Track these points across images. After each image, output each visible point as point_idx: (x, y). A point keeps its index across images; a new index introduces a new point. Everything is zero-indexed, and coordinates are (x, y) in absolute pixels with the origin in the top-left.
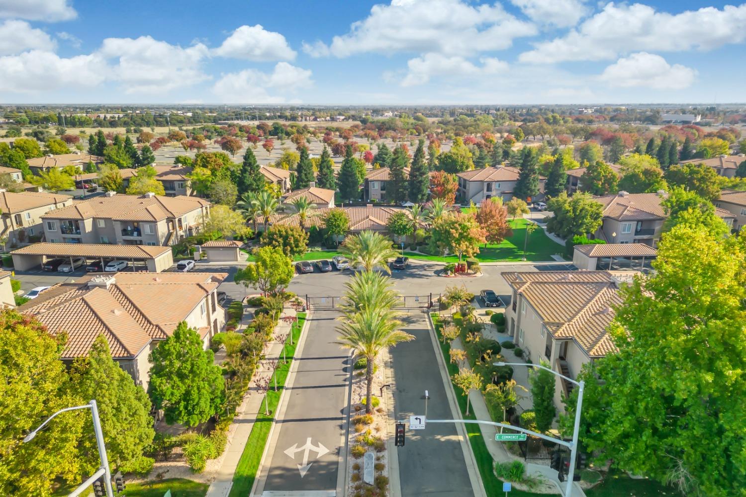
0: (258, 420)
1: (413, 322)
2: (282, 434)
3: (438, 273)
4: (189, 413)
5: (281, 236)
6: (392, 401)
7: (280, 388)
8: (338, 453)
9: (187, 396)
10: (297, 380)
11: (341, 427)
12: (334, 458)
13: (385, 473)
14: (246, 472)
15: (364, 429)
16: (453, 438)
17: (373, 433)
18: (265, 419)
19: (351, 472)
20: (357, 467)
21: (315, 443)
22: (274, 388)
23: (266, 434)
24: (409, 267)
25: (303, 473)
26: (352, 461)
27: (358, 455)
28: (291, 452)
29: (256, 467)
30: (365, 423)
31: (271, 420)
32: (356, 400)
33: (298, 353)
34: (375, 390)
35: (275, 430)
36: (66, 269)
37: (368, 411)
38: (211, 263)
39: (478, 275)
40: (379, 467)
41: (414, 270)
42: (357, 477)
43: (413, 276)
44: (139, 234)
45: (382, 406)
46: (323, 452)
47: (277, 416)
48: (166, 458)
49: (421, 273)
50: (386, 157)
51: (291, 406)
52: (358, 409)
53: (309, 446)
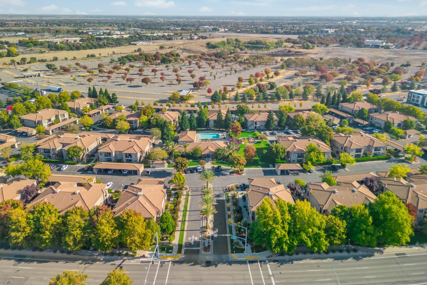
0: (181, 230)
1: (221, 197)
2: (187, 234)
3: (231, 173)
4: (168, 231)
5: (180, 163)
6: (213, 225)
7: (185, 221)
8: (200, 239)
9: (167, 227)
10: (189, 218)
11: (200, 232)
12: (199, 240)
13: (210, 244)
14: (181, 243)
15: (206, 233)
16: (226, 235)
17: (208, 234)
18: (182, 230)
19: (203, 244)
20: (204, 243)
21: (195, 237)
22: (183, 221)
23: (183, 234)
24: (222, 170)
25: (193, 244)
26: (203, 241)
27: (204, 240)
28: (189, 239)
29: (182, 242)
30: (206, 231)
31: (184, 230)
32: (204, 225)
33: (188, 209)
34: (208, 222)
35: (185, 233)
36: (110, 172)
37: (207, 229)
38: (156, 169)
39: (243, 175)
40: (209, 243)
41: (223, 172)
42: (204, 245)
43: (223, 175)
44: (131, 157)
45: (210, 227)
46: (196, 239)
47: (185, 229)
48: (163, 240)
49: (225, 173)
50: (217, 96)
51: (188, 226)
52: (204, 227)
53: (193, 237)
